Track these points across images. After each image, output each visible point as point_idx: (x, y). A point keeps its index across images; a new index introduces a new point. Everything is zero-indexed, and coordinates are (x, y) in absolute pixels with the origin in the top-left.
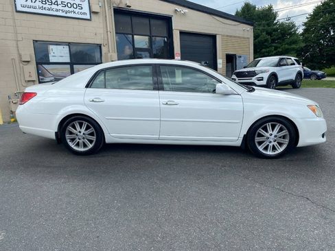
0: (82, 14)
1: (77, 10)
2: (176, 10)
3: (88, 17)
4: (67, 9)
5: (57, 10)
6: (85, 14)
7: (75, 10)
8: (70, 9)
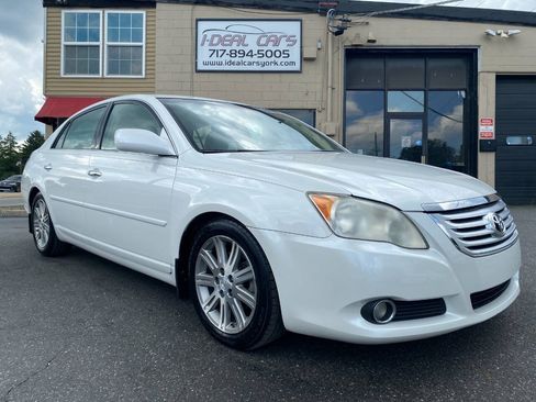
0: (287, 64)
1: (279, 60)
2: (488, 34)
3: (297, 67)
4: (265, 59)
5: (250, 64)
6: (293, 63)
7: (277, 60)
8: (269, 60)
